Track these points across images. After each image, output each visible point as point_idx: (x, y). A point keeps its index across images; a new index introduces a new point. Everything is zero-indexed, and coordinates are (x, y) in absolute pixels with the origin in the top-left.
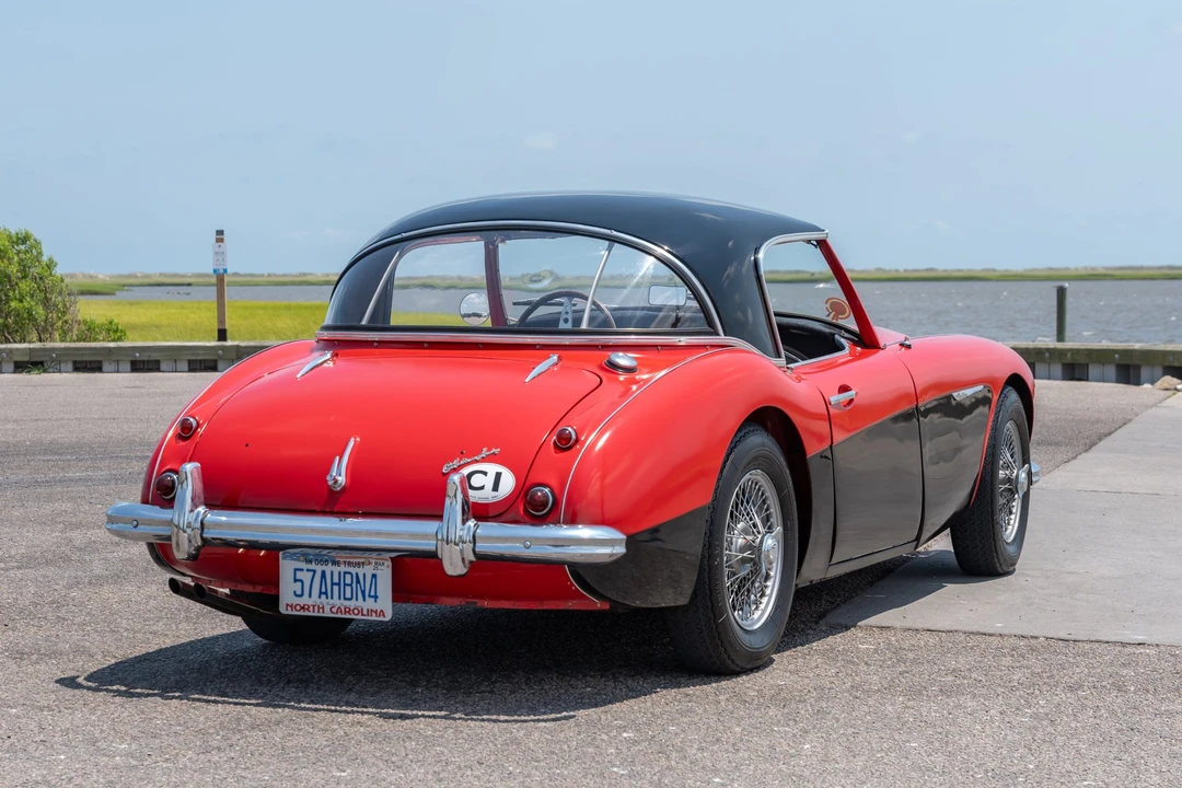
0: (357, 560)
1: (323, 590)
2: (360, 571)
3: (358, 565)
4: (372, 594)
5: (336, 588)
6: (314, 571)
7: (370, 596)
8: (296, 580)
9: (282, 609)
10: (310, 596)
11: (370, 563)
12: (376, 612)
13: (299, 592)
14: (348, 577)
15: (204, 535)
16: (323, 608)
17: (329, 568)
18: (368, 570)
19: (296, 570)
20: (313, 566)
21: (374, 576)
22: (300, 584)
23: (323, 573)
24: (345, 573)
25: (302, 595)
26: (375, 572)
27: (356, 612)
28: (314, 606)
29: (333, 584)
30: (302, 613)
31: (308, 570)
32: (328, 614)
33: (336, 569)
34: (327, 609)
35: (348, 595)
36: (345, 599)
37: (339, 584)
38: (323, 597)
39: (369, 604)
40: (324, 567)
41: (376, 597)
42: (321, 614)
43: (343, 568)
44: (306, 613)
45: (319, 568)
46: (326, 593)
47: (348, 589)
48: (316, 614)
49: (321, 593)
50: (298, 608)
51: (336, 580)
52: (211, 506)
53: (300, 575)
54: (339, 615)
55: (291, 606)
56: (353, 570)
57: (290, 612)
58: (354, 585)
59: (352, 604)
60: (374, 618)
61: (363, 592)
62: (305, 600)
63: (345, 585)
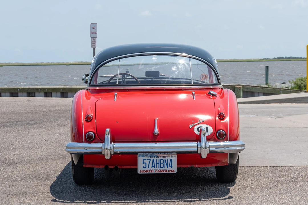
0: (165, 156)
1: (153, 165)
2: (166, 159)
3: (166, 157)
4: (170, 165)
5: (158, 165)
6: (150, 160)
7: (169, 166)
8: (143, 163)
9: (139, 172)
10: (149, 167)
11: (170, 156)
12: (171, 171)
13: (145, 167)
14: (162, 162)
15: (115, 151)
16: (153, 171)
17: (155, 159)
18: (169, 158)
19: (143, 160)
20: (150, 158)
21: (171, 160)
22: (145, 164)
23: (153, 161)
24: (161, 160)
25: (146, 167)
26: (171, 159)
27: (164, 171)
28: (150, 171)
29: (156, 163)
30: (146, 173)
31: (148, 160)
32: (155, 172)
33: (158, 159)
34: (154, 171)
35: (162, 166)
36: (161, 167)
37: (159, 163)
38: (153, 167)
39: (170, 168)
40: (153, 158)
41: (171, 166)
42: (152, 173)
43: (160, 158)
44: (147, 173)
45: (152, 159)
46: (154, 166)
47: (162, 165)
48: (151, 173)
49: (152, 166)
50: (144, 171)
51: (158, 162)
52: (114, 142)
53: (145, 161)
54: (159, 173)
55: (142, 171)
56: (164, 159)
57: (141, 173)
58: (164, 163)
59: (163, 169)
60: (171, 173)
61: (167, 165)
62: (147, 169)
63: (161, 163)
